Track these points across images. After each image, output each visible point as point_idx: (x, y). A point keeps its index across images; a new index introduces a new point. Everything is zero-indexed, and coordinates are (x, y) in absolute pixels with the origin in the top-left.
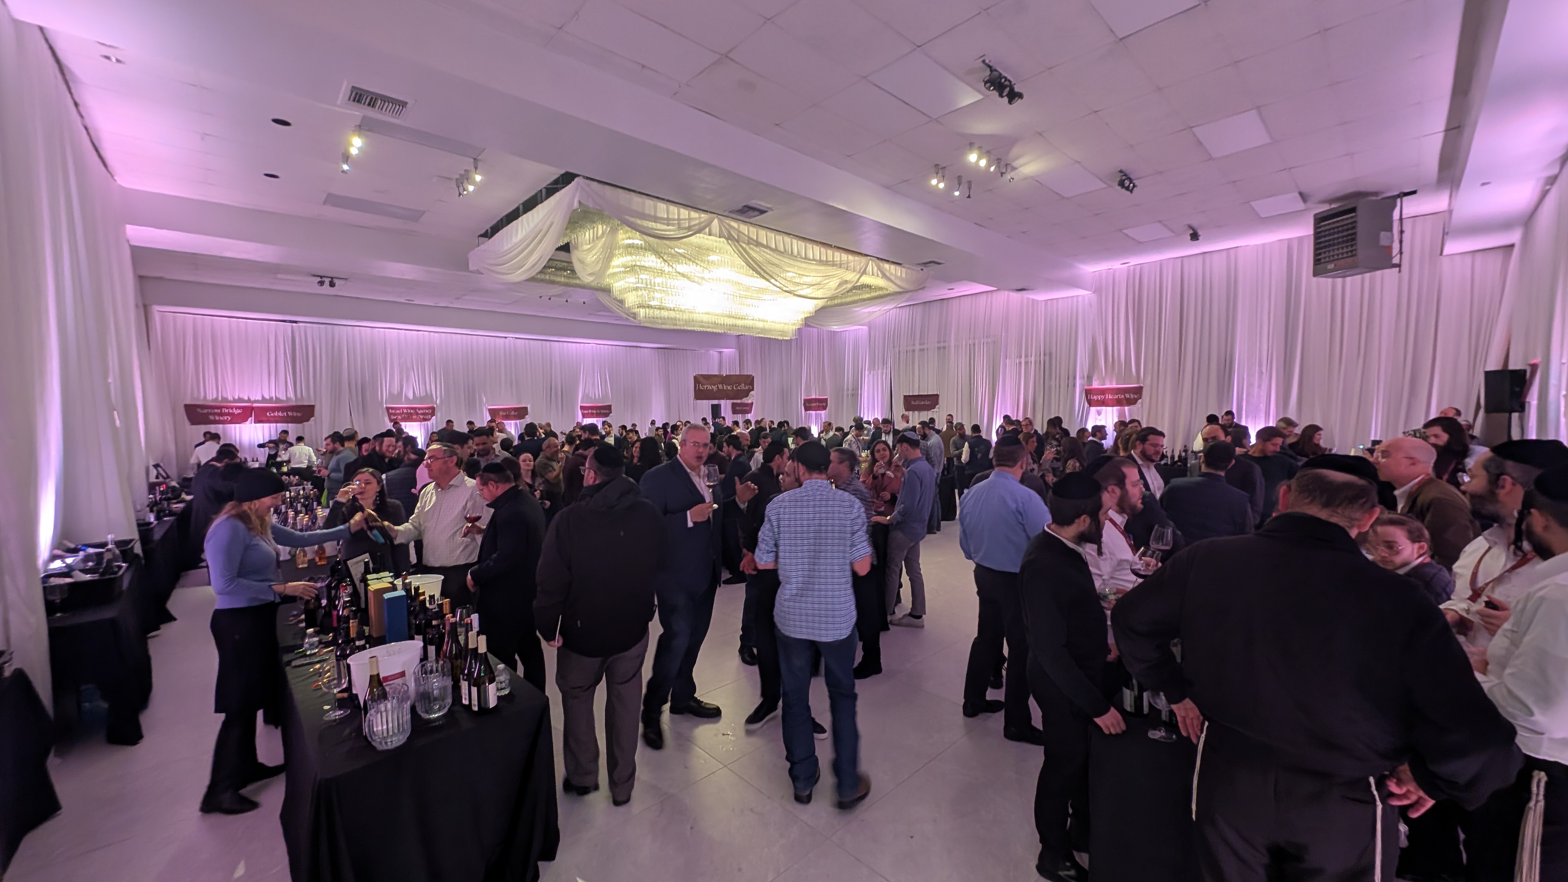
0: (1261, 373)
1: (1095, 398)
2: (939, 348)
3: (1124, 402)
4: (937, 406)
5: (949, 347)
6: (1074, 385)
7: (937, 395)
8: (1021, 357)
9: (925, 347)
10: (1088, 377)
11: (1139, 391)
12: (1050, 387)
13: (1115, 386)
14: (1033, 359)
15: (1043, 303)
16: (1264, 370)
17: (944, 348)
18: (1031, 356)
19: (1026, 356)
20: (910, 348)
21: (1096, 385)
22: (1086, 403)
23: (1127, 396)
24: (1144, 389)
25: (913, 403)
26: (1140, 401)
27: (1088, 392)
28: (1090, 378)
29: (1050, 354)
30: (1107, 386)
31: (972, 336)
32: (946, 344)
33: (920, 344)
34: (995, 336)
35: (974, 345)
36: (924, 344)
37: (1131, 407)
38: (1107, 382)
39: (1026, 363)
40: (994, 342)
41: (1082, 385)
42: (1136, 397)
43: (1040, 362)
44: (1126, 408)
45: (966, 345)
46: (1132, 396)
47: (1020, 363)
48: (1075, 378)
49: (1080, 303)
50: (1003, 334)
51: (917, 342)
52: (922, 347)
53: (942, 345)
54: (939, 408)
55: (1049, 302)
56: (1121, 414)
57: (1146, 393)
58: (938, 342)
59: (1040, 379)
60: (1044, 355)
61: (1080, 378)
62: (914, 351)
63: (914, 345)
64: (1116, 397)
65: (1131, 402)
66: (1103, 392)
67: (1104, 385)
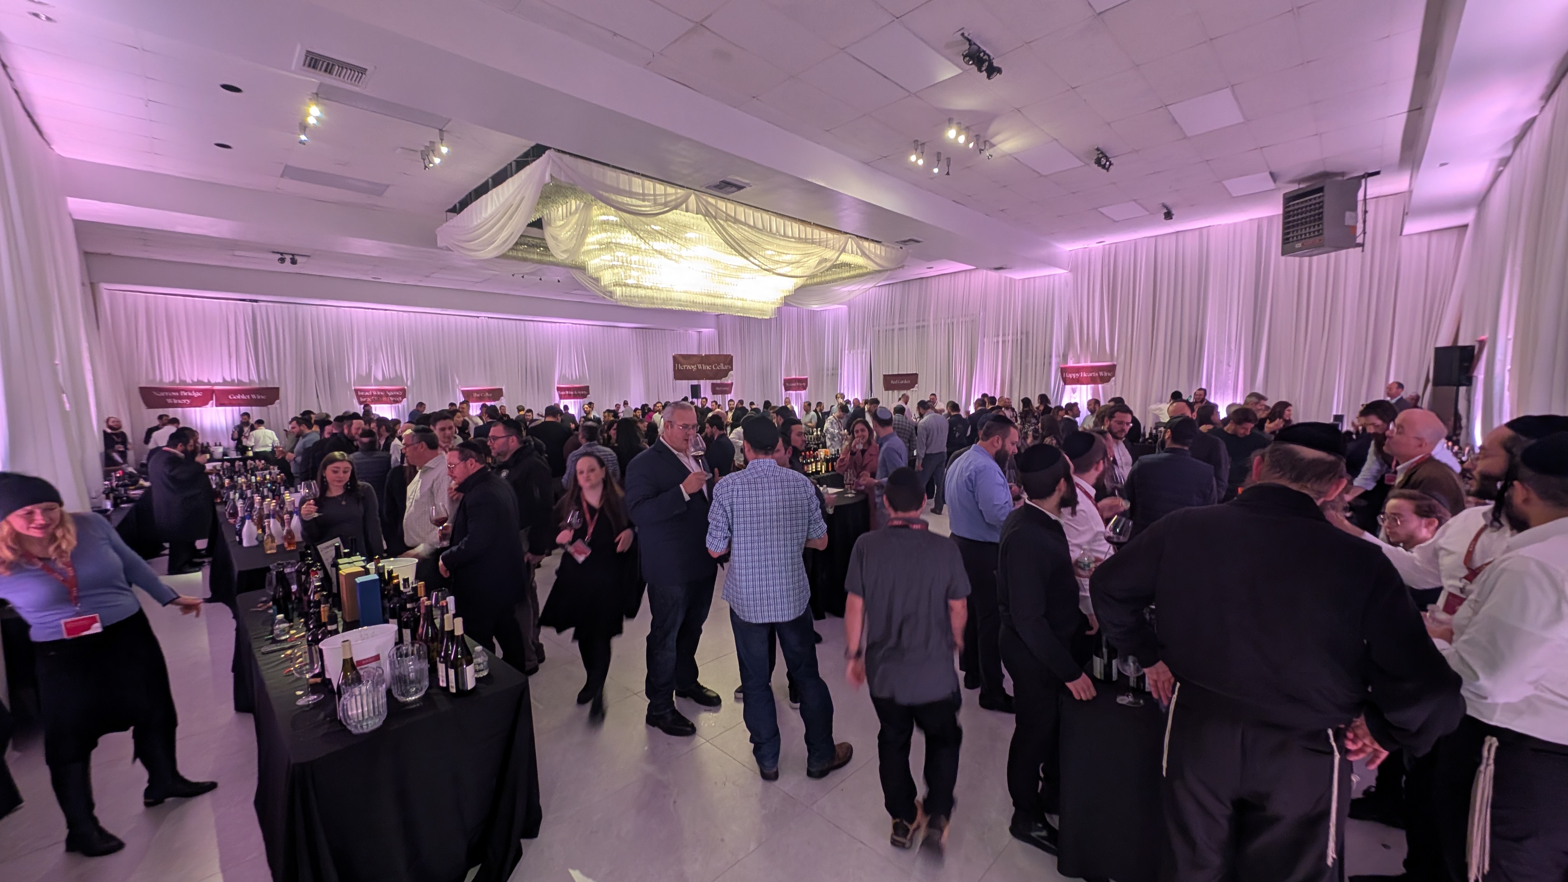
0: (1230, 350)
1: (1070, 376)
2: (918, 327)
3: (1099, 380)
4: (914, 385)
5: (928, 326)
6: (1050, 363)
7: (916, 375)
8: (998, 336)
9: (905, 326)
10: (1063, 355)
11: (1112, 369)
12: (1027, 365)
13: (1089, 364)
14: (1010, 338)
15: (1021, 282)
16: (1233, 348)
17: (923, 327)
18: (1009, 335)
19: (1004, 335)
20: (891, 327)
21: (1071, 363)
22: (1062, 383)
23: (1101, 374)
24: (1117, 367)
25: (892, 382)
26: (1113, 379)
27: (1064, 370)
28: (1065, 357)
29: (1027, 333)
30: (1082, 364)
31: (951, 315)
32: (926, 323)
33: (899, 323)
34: (973, 315)
35: (953, 324)
36: (903, 323)
37: (1105, 384)
38: (1082, 359)
39: (1004, 342)
40: (973, 321)
41: (1058, 363)
42: (1109, 374)
43: (1017, 340)
44: (1100, 386)
45: (945, 324)
46: (1106, 374)
47: (998, 342)
48: (1051, 356)
49: (1057, 282)
50: (981, 314)
51: (897, 321)
52: (901, 326)
53: (921, 324)
54: (918, 387)
55: (1026, 281)
56: (1095, 392)
57: (1119, 371)
58: (918, 321)
59: (1017, 357)
60: (1022, 333)
61: (1056, 357)
62: (893, 330)
63: (893, 324)
64: (1091, 375)
65: (1105, 380)
66: (1078, 370)
67: (1079, 363)
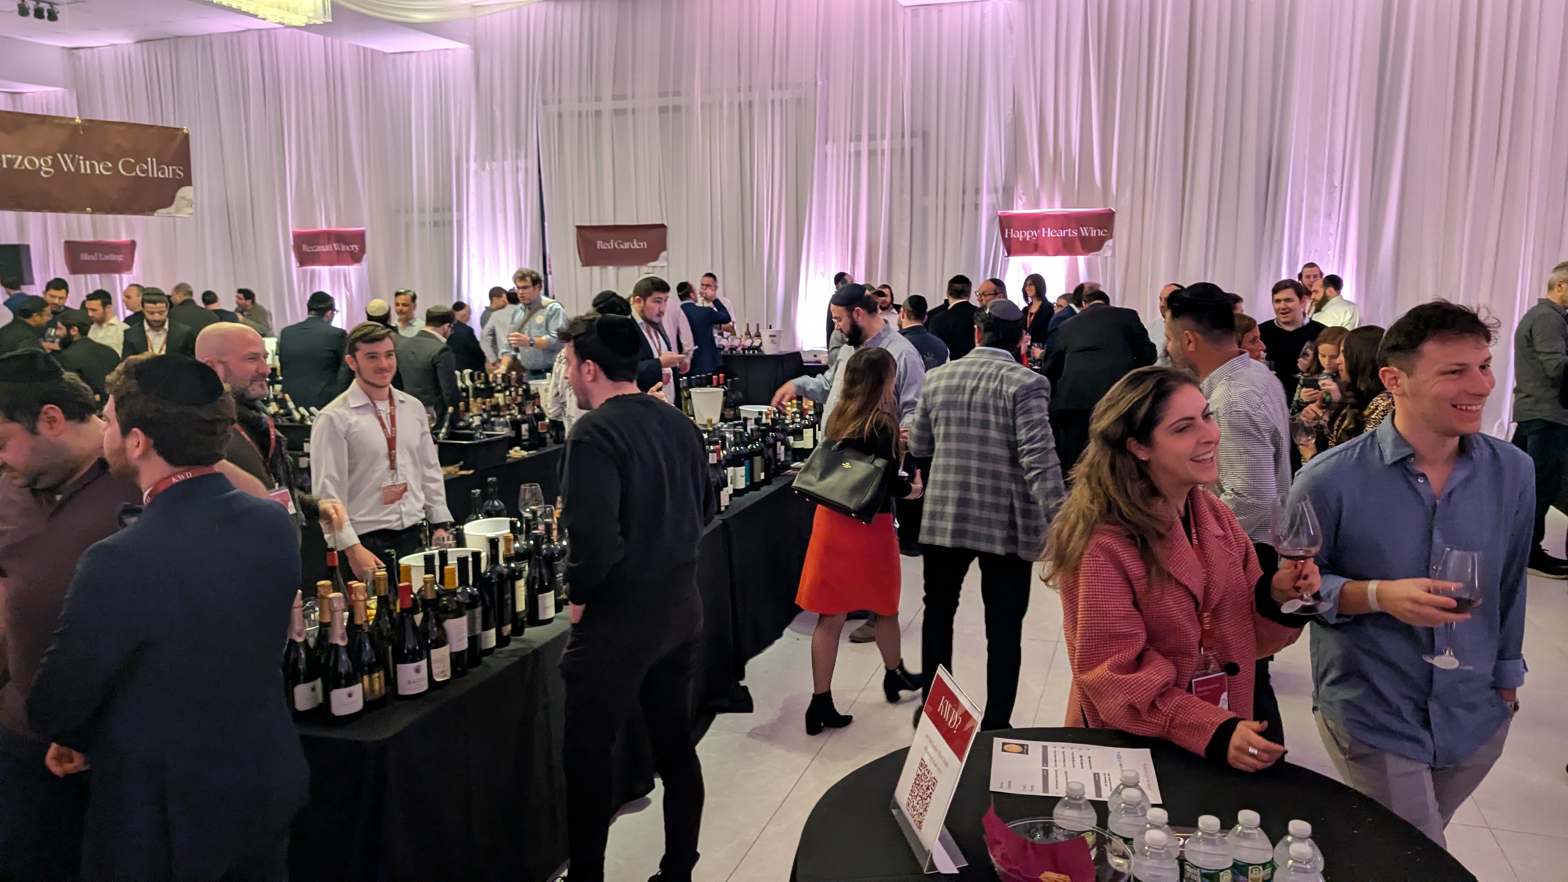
1: (1019, 235)
2: (663, 110)
3: (1078, 244)
4: (664, 254)
5: (689, 108)
6: (977, 207)
7: (663, 226)
8: (859, 138)
9: (627, 104)
10: (1005, 189)
11: (1106, 220)
12: (925, 210)
13: (1058, 209)
14: (887, 144)
15: (908, 11)
17: (677, 109)
18: (883, 137)
19: (872, 137)
20: (592, 106)
21: (1020, 208)
22: (1002, 248)
23: (1084, 232)
24: (1117, 218)
25: (600, 245)
26: (1109, 242)
27: (1006, 223)
28: (1008, 193)
29: (925, 134)
30: (1044, 210)
31: (744, 84)
32: (682, 101)
33: (614, 97)
34: (799, 85)
35: (751, 104)
36: (623, 97)
37: (1092, 255)
38: (1044, 200)
39: (872, 153)
40: (799, 101)
41: (994, 208)
42: (1100, 233)
43: (903, 150)
44: (1081, 259)
45: (731, 104)
46: (1093, 233)
47: (858, 154)
48: (977, 191)
49: (988, 19)
50: (819, 83)
51: (607, 91)
52: (620, 104)
53: (670, 101)
54: (667, 259)
55: (921, 11)
56: (1073, 270)
57: (1120, 225)
58: (663, 94)
59: (902, 191)
60: (913, 135)
61: (989, 191)
62: (598, 114)
63: (598, 99)
64: (1062, 233)
65: (1091, 245)
66: (1035, 222)
67: (1038, 207)
